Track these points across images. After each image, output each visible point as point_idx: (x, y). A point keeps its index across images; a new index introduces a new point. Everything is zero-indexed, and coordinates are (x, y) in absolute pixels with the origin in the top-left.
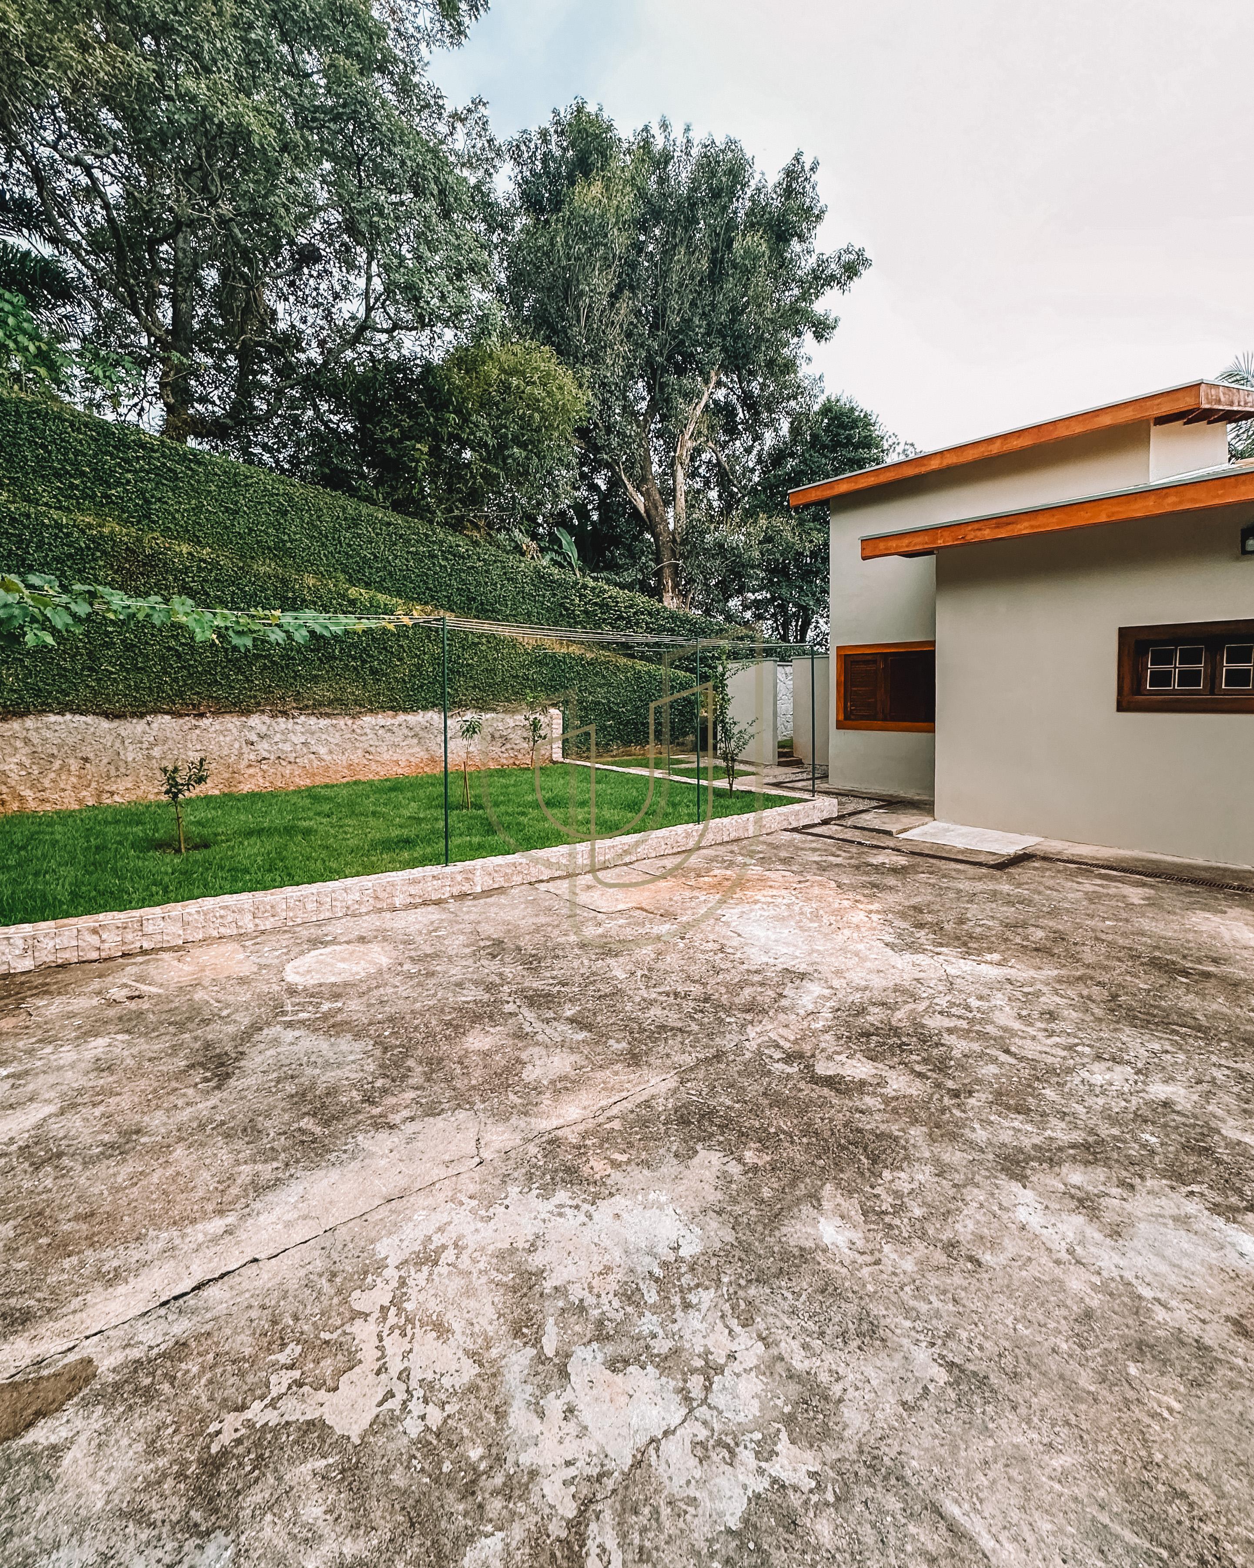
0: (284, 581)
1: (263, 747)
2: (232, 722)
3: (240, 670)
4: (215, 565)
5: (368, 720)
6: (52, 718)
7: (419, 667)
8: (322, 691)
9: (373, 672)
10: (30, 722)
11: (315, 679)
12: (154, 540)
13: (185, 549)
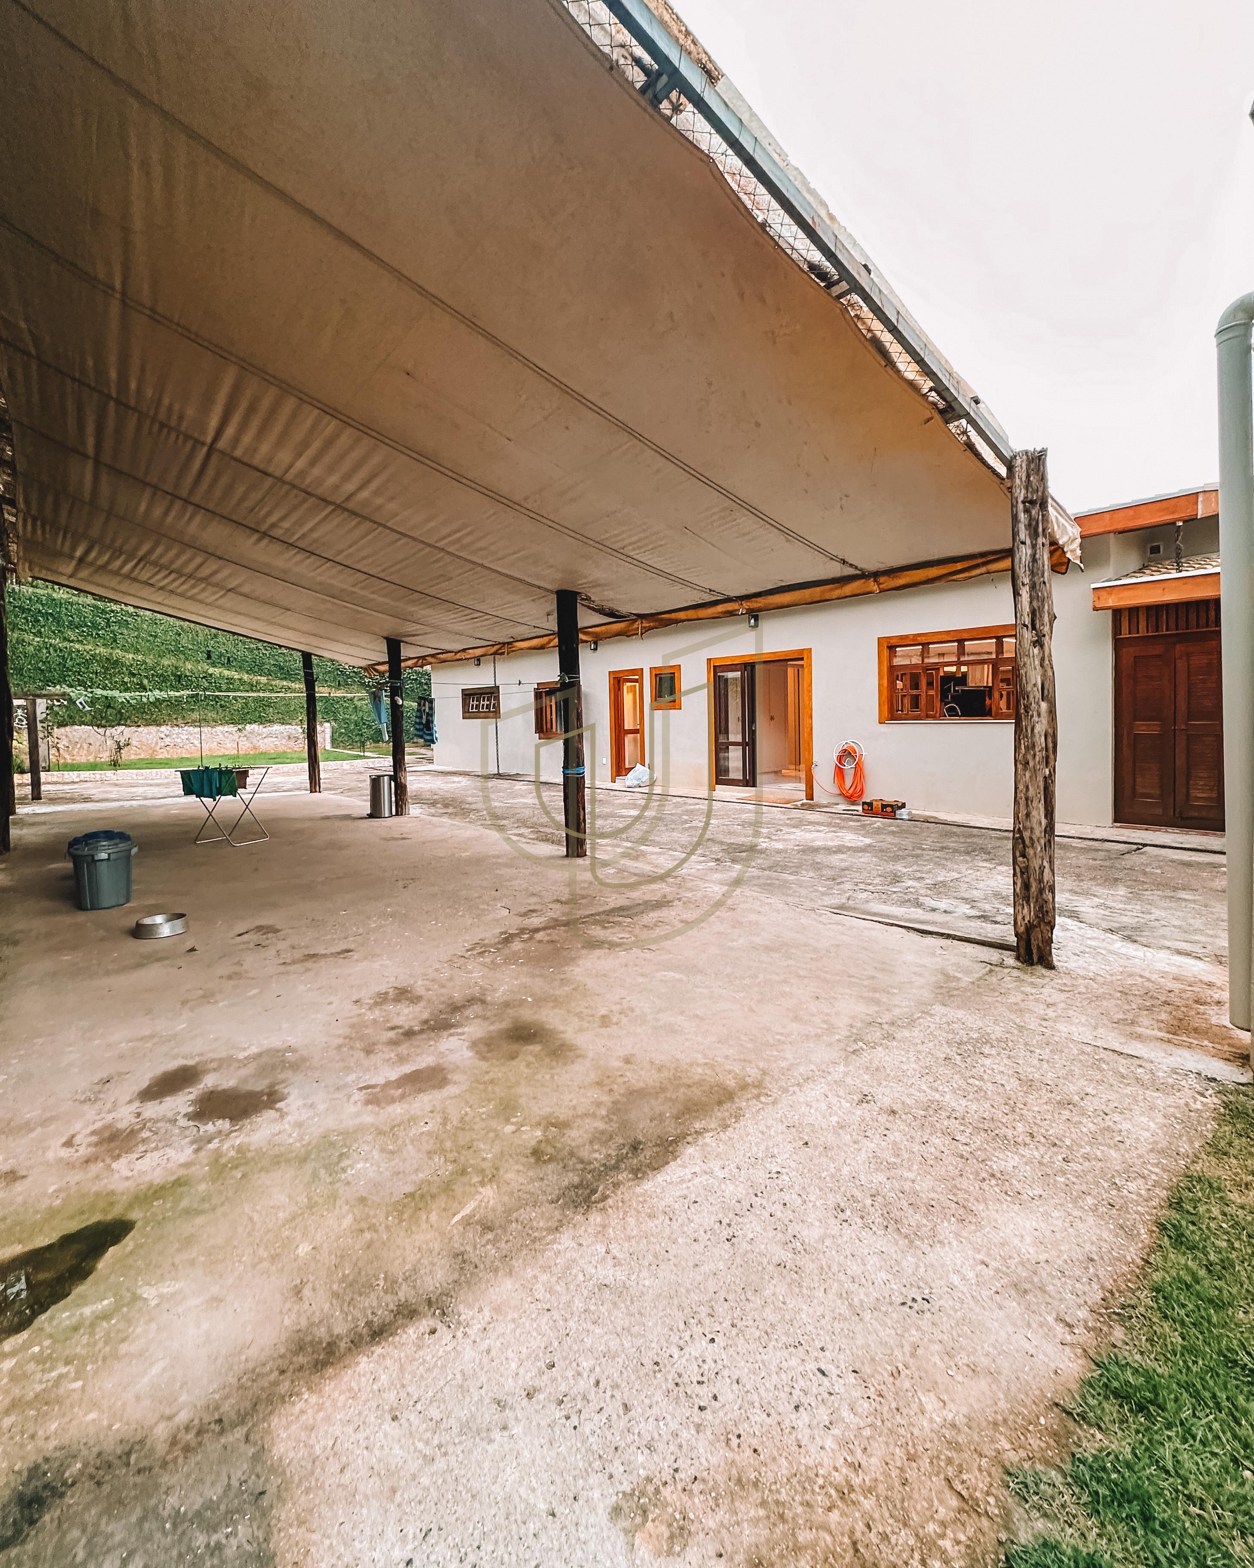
0: (176, 668)
1: (167, 740)
2: (153, 729)
3: (156, 707)
4: (145, 663)
5: (220, 728)
6: (76, 727)
7: (246, 704)
8: (195, 716)
9: (221, 706)
10: (68, 729)
11: (193, 710)
12: (118, 653)
13: (131, 656)
